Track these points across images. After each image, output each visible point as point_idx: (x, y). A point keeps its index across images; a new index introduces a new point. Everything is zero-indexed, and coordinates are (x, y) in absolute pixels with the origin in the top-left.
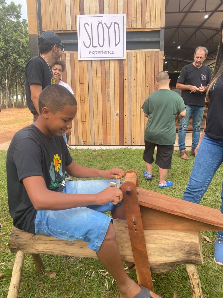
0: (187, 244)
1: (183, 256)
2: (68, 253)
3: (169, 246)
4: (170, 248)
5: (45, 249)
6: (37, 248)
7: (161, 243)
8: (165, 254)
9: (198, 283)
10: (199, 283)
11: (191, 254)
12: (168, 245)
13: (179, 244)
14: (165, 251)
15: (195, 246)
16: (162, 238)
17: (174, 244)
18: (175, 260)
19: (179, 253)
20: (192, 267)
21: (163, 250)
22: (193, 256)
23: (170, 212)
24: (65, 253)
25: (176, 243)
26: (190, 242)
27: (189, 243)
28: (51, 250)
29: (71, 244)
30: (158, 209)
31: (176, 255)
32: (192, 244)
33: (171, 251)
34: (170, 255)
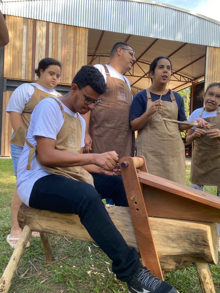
0: (194, 231)
1: (190, 248)
2: (70, 234)
3: (174, 233)
4: (174, 237)
5: (48, 226)
7: (164, 230)
8: (168, 243)
9: (211, 289)
10: (212, 289)
11: (199, 245)
12: (172, 232)
13: (185, 231)
14: (168, 240)
15: (202, 234)
16: (165, 224)
17: (179, 231)
18: (180, 253)
19: (185, 243)
20: (204, 267)
21: (166, 239)
22: (201, 247)
23: (175, 192)
24: (67, 233)
25: (181, 230)
27: (196, 231)
28: (54, 228)
29: (72, 223)
31: (181, 245)
32: (199, 231)
33: (175, 240)
34: (175, 245)
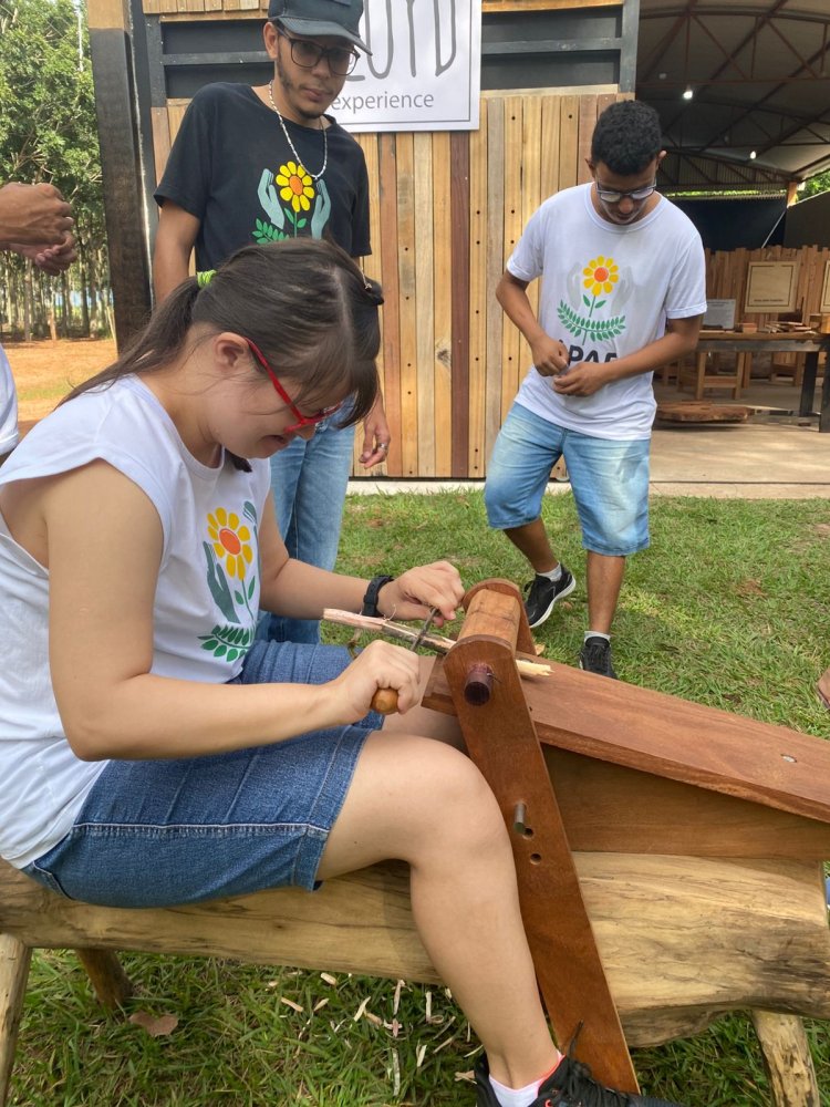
0: (772, 926)
1: (751, 983)
2: (222, 948)
3: (686, 932)
4: (686, 944)
5: (116, 930)
6: (80, 926)
7: (644, 920)
8: (661, 966)
9: (810, 1093)
10: (814, 1091)
11: (791, 973)
12: (679, 928)
13: (733, 926)
14: (662, 955)
15: (809, 940)
16: (650, 897)
17: (710, 925)
18: (708, 997)
19: (731, 966)
20: (787, 1022)
21: (653, 951)
22: (796, 981)
23: (694, 778)
24: (206, 947)
25: (715, 922)
26: (786, 921)
27: (781, 925)
28: (142, 934)
29: (232, 911)
30: (635, 763)
31: (714, 973)
32: (794, 928)
33: (690, 953)
34: (689, 972)
